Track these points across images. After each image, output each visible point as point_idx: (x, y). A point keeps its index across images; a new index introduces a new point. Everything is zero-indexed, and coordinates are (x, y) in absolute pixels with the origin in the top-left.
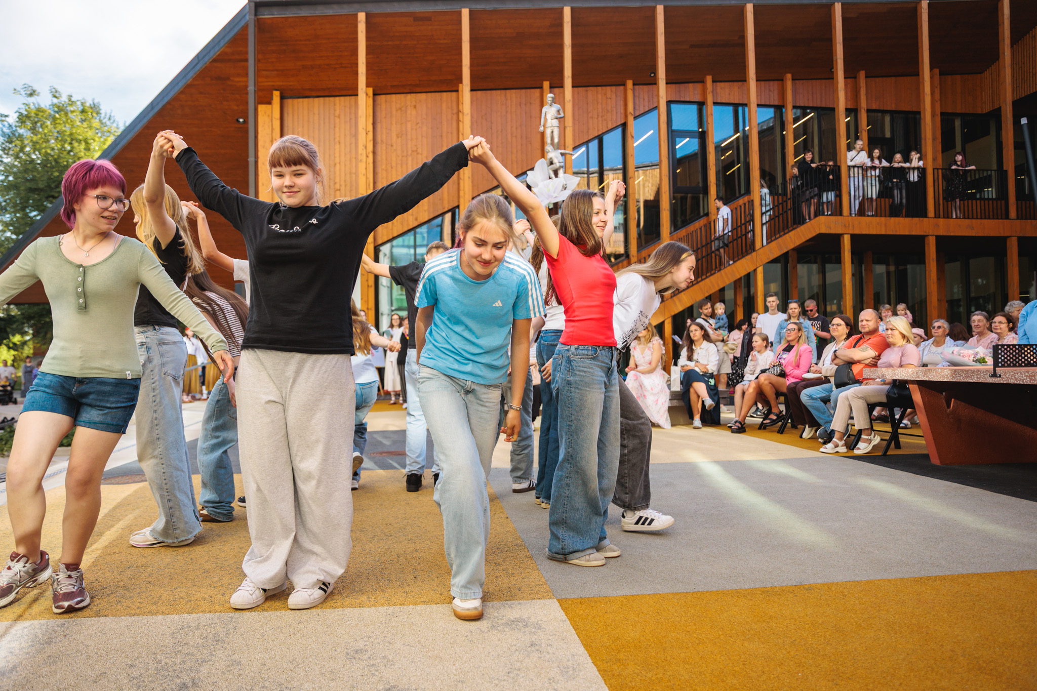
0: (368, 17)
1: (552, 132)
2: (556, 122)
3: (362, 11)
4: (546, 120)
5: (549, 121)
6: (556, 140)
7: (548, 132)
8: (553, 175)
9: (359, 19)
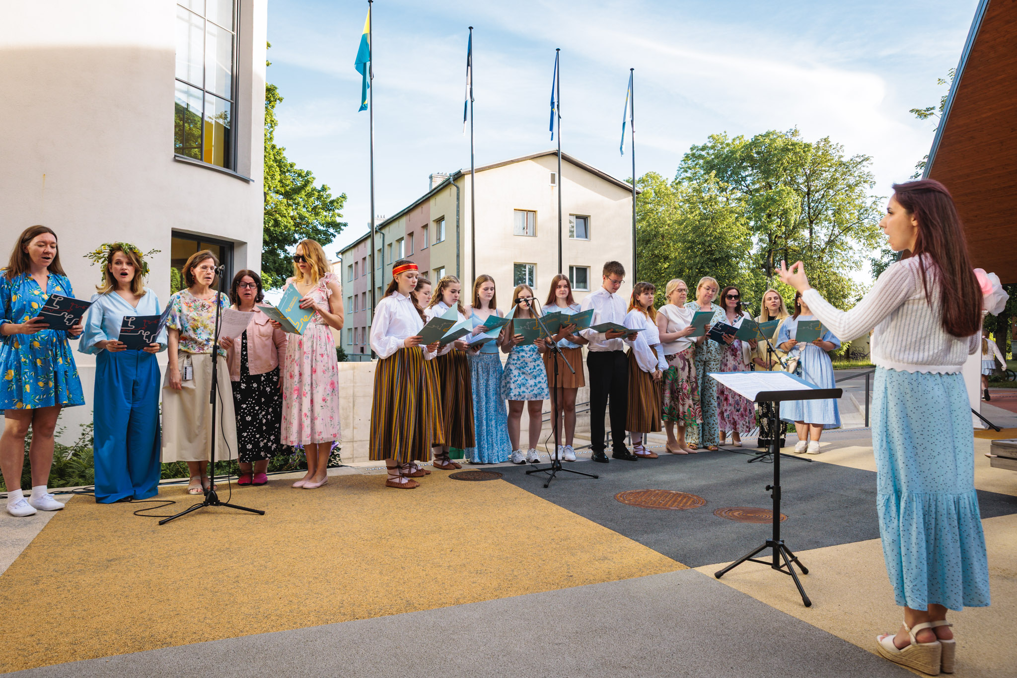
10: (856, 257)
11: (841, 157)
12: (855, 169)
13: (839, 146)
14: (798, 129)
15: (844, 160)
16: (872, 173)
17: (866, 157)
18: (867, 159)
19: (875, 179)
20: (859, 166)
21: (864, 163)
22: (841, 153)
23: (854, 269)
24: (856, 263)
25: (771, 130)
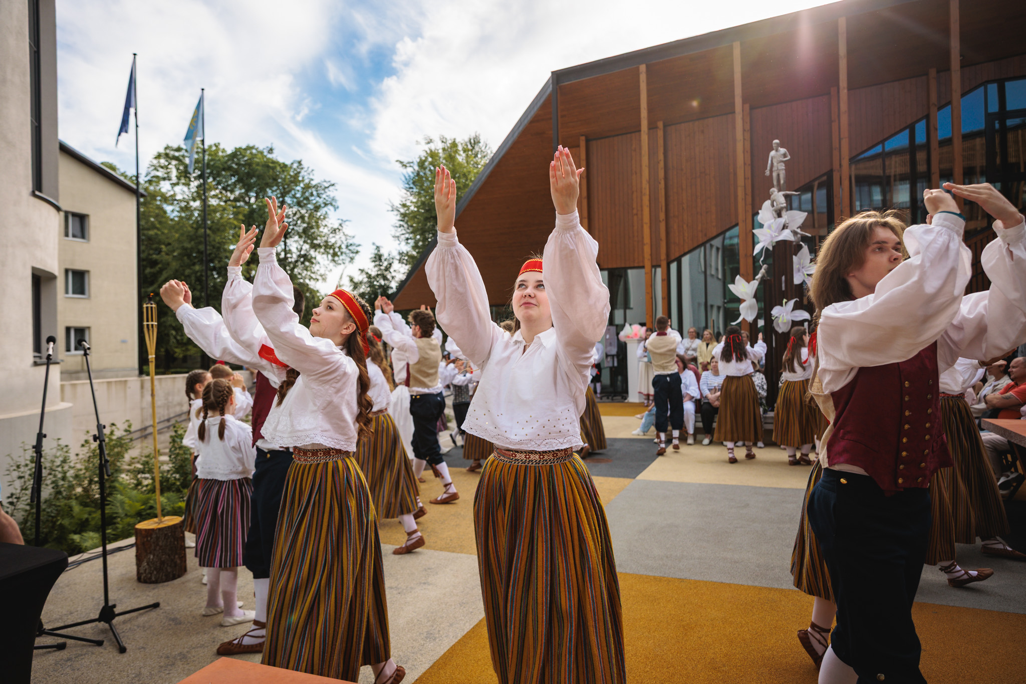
0: (648, 67)
1: (778, 175)
2: (782, 166)
3: (642, 63)
4: (772, 163)
5: (775, 164)
6: (782, 182)
7: (775, 175)
8: (776, 216)
9: (641, 71)
10: (322, 271)
11: (312, 180)
12: (323, 192)
13: (310, 170)
14: (274, 147)
15: (313, 183)
16: (337, 198)
17: (332, 183)
18: (333, 185)
19: (338, 204)
20: (326, 190)
21: (331, 188)
22: (311, 177)
23: (320, 281)
24: (321, 276)
25: (251, 145)
